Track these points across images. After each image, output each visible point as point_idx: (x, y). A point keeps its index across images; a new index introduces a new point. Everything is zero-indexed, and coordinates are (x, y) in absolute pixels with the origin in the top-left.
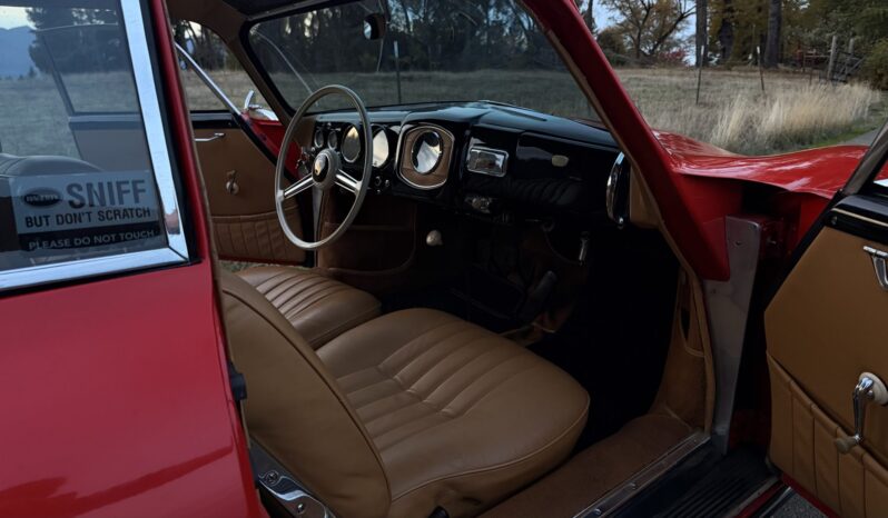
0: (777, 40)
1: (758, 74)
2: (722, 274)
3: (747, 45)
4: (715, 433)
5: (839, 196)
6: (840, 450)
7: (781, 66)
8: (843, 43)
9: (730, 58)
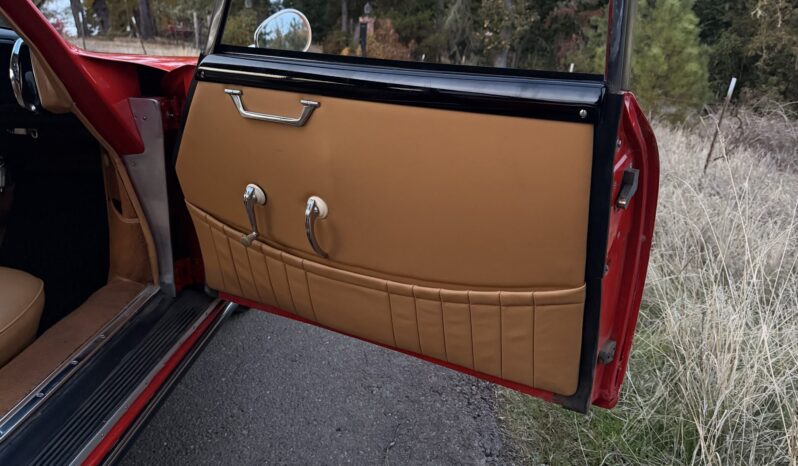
0: (149, 15)
1: (139, 44)
2: (138, 148)
3: (123, 18)
4: (164, 283)
5: (202, 57)
6: (247, 245)
7: (158, 39)
8: (202, 19)
9: (110, 29)
